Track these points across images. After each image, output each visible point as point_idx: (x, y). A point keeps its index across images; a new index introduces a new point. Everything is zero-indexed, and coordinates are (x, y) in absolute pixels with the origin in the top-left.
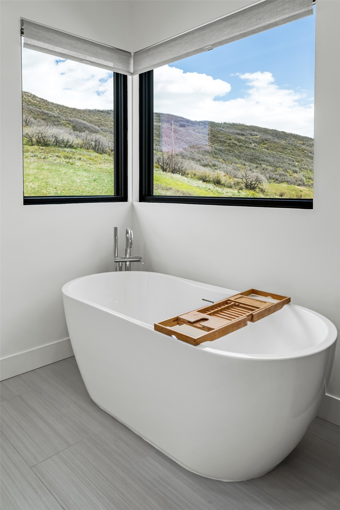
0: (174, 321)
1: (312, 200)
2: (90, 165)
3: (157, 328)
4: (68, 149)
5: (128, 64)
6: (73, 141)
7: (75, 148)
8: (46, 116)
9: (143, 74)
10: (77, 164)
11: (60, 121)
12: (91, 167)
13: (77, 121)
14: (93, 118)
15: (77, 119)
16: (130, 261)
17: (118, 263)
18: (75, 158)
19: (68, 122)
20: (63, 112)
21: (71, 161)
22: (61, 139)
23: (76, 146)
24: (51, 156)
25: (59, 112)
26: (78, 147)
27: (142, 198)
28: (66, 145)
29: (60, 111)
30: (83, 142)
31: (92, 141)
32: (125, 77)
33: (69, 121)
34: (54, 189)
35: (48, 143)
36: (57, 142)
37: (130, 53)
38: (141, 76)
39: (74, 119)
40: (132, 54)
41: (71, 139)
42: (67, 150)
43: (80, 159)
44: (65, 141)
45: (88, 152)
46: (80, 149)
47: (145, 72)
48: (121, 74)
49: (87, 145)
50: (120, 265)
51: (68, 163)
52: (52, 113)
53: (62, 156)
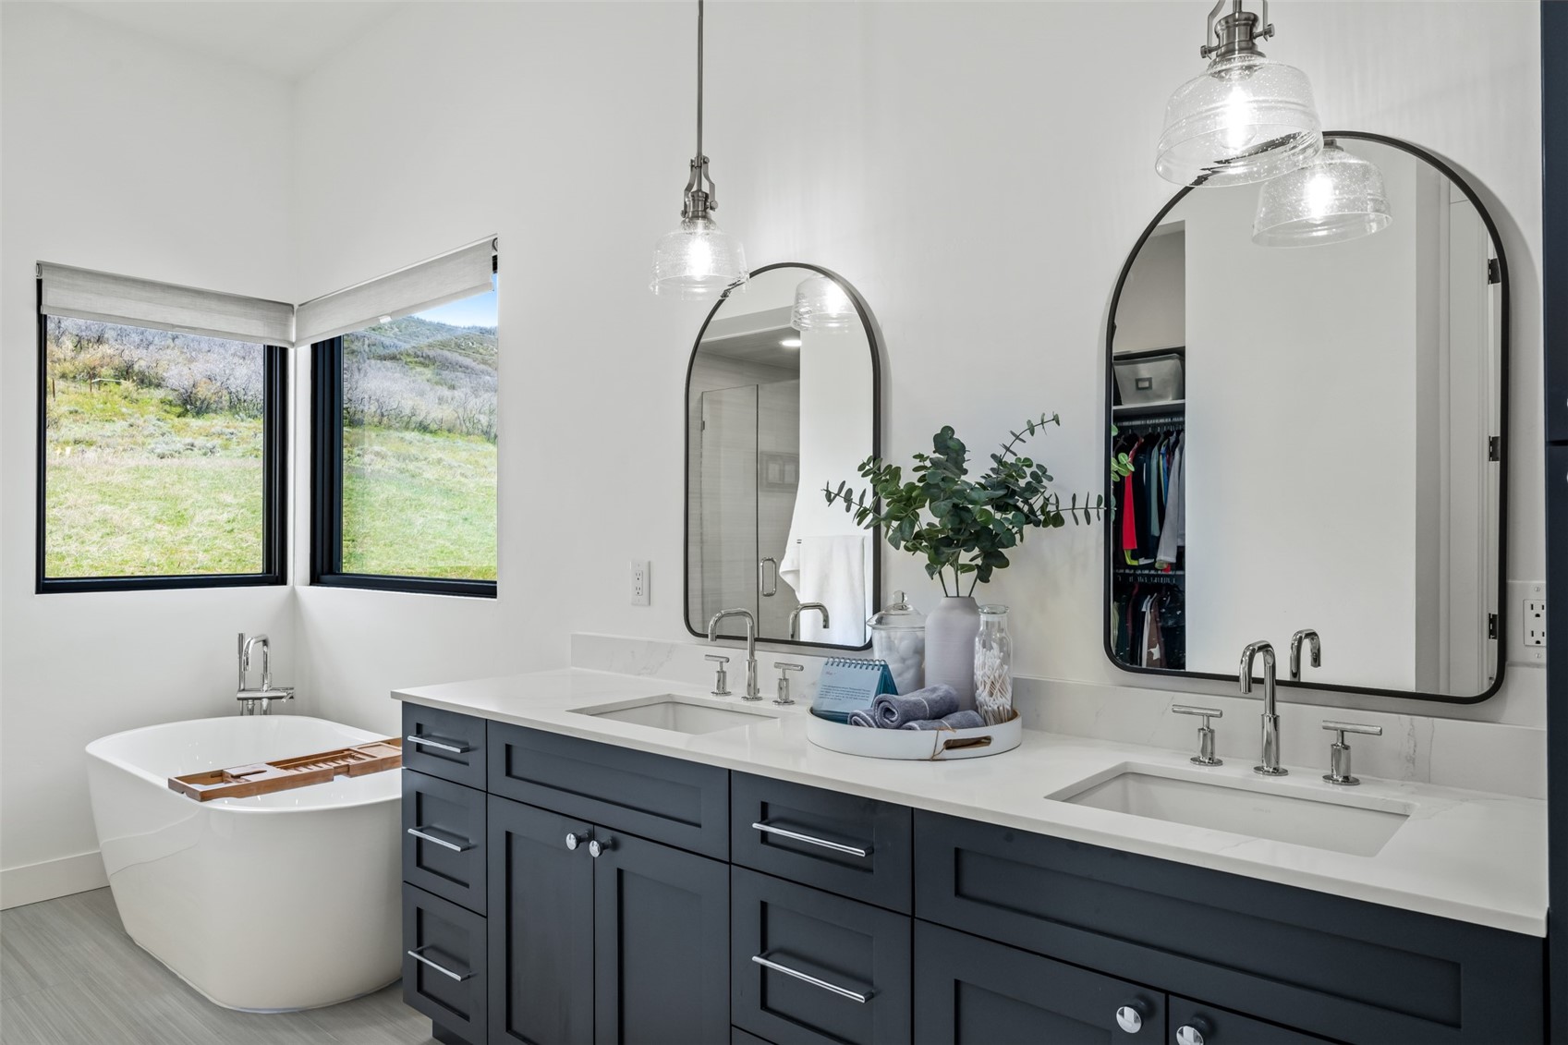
0: (212, 777)
1: (495, 582)
2: (463, 479)
3: (172, 784)
4: (413, 433)
5: (286, 325)
6: (428, 413)
7: (431, 432)
8: (361, 343)
9: (319, 346)
10: (426, 475)
11: (398, 357)
12: (464, 485)
13: (447, 359)
14: (493, 350)
15: (446, 353)
16: (270, 698)
17: (245, 702)
18: (426, 459)
19: (422, 359)
20: (410, 335)
21: (411, 466)
22: (395, 407)
23: (435, 426)
24: (361, 453)
25: (399, 333)
26: (440, 429)
27: (315, 580)
28: (408, 423)
29: (400, 331)
30: (456, 415)
31: (480, 412)
32: (284, 352)
33: (425, 358)
34: (350, 543)
35: (358, 416)
36: (382, 415)
37: (292, 306)
38: (315, 347)
39: (439, 351)
40: (296, 307)
41: (423, 408)
42: (409, 435)
43: (440, 461)
44: (407, 411)
45: (468, 441)
46: (446, 433)
47: (324, 342)
48: (276, 347)
49: (468, 424)
50: (250, 707)
51: (401, 472)
52: (378, 337)
53: (390, 454)
